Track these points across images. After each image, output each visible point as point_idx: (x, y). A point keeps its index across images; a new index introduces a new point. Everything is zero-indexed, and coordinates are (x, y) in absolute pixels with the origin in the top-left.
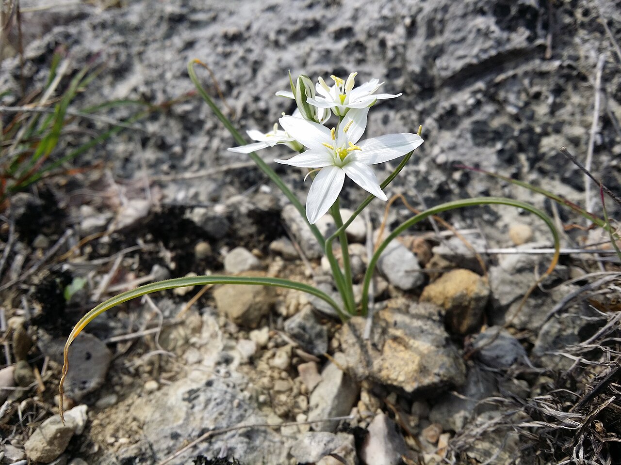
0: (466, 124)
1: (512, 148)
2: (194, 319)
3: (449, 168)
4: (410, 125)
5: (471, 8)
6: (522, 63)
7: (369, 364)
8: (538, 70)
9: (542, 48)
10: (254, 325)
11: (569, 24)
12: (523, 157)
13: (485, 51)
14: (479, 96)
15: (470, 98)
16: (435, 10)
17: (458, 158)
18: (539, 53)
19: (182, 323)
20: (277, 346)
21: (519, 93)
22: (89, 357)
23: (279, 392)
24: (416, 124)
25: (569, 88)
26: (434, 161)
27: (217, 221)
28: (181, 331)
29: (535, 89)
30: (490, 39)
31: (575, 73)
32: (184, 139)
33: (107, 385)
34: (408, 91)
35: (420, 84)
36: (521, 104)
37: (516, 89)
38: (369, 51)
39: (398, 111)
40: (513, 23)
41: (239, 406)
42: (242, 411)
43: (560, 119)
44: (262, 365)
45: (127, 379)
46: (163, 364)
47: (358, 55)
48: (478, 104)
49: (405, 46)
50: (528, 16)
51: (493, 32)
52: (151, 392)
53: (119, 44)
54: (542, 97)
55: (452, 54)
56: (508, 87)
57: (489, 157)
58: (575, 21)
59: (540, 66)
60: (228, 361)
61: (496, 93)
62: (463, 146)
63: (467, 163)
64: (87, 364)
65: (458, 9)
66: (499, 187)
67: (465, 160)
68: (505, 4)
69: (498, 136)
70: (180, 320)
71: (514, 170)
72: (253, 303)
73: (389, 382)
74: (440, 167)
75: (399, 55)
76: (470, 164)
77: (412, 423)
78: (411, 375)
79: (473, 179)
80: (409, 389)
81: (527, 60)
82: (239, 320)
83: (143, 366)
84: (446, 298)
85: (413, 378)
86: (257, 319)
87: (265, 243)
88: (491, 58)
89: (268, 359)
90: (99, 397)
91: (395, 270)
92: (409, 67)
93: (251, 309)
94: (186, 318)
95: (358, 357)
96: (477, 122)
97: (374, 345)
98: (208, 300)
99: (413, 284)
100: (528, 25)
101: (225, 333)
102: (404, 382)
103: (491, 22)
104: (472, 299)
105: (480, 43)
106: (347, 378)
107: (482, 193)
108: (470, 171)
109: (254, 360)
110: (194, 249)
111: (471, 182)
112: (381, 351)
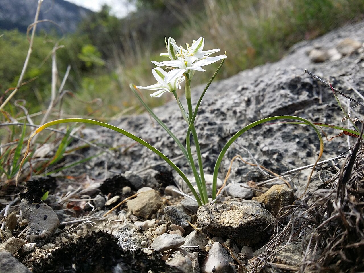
0: (279, 134)
1: (306, 141)
2: (113, 217)
3: (269, 153)
4: (249, 142)
5: (277, 87)
6: (307, 108)
7: (212, 217)
8: (316, 109)
9: (317, 100)
10: (147, 217)
12: (312, 146)
13: (286, 103)
16: (259, 92)
17: (275, 148)
18: (316, 103)
19: (106, 220)
24: (252, 140)
25: (335, 115)
26: (261, 150)
27: (137, 177)
28: (104, 224)
29: (316, 117)
30: (288, 97)
31: (336, 108)
32: (131, 164)
38: (228, 116)
39: (242, 137)
40: (300, 91)
44: (148, 232)
45: (65, 239)
47: (222, 117)
48: (284, 125)
49: (245, 110)
50: (307, 87)
51: (289, 95)
53: (109, 136)
54: (320, 120)
55: (269, 107)
57: (293, 147)
59: (316, 107)
62: (277, 143)
63: (280, 150)
64: (44, 221)
65: (271, 89)
66: (300, 159)
67: (279, 149)
68: (294, 84)
69: (297, 137)
70: (104, 218)
71: (308, 150)
72: (148, 203)
73: (224, 225)
74: (265, 153)
75: (243, 114)
76: (282, 150)
77: (241, 257)
78: (238, 219)
79: (285, 157)
80: (235, 226)
81: (310, 106)
82: (139, 213)
83: (76, 236)
84: (266, 197)
85: (239, 221)
86: (149, 213)
87: (162, 188)
88: (289, 105)
89: (152, 230)
90: (45, 244)
91: (236, 191)
92: (248, 117)
93: (147, 207)
94: (108, 217)
95: (205, 216)
96: (284, 132)
97: (216, 210)
98: (123, 208)
99: (246, 195)
100: (307, 90)
101: (129, 220)
102: (232, 223)
103: (288, 92)
104: (281, 194)
105: (283, 100)
106: (200, 235)
107: (290, 163)
108: (282, 153)
109: (143, 231)
110: (122, 191)
111: (284, 159)
112: (221, 213)
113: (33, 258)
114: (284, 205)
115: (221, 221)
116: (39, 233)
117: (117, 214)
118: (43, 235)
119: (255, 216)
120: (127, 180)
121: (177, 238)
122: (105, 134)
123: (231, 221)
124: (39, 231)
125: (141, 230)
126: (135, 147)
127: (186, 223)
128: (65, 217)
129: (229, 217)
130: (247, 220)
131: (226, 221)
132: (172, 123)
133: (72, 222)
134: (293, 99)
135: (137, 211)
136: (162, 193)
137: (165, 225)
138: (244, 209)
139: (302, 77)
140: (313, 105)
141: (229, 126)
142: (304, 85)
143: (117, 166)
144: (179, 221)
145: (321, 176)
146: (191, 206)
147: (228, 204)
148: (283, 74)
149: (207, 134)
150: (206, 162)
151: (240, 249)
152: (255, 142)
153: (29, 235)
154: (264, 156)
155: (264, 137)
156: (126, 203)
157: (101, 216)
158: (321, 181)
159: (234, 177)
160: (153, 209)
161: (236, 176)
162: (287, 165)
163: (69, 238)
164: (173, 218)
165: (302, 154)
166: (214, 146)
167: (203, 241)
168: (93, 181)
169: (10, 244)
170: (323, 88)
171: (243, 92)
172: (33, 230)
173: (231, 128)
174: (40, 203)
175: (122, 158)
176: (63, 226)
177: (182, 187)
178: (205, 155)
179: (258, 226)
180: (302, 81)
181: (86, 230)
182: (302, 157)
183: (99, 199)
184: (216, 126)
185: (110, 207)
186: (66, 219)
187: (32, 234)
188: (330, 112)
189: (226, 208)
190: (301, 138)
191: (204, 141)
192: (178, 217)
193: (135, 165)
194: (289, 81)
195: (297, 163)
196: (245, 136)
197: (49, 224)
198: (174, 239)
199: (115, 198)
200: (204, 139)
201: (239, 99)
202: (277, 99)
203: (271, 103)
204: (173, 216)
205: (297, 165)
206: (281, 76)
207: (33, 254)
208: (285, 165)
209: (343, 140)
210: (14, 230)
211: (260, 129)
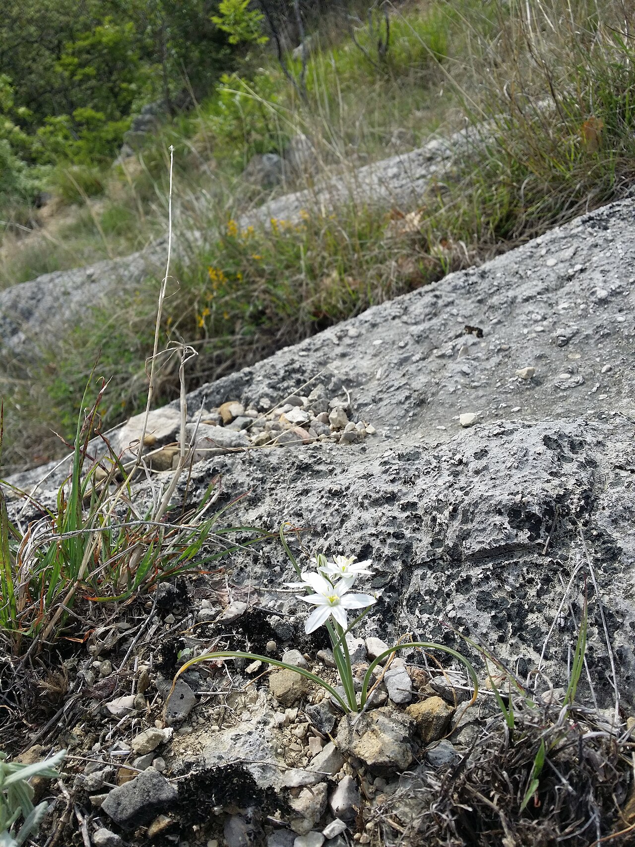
0: (475, 592)
1: (504, 616)
2: (252, 692)
3: (456, 622)
5: (493, 508)
6: (524, 556)
7: (350, 742)
8: (535, 562)
9: (540, 547)
10: (289, 705)
11: (571, 531)
12: (510, 625)
13: (496, 541)
14: (488, 573)
15: (481, 573)
16: (471, 504)
17: (464, 616)
18: (538, 550)
19: (245, 693)
20: (300, 722)
21: (517, 576)
22: (182, 698)
23: (292, 750)
24: (444, 584)
27: (286, 628)
28: (243, 698)
29: (530, 576)
30: (502, 533)
33: (188, 720)
36: (517, 585)
37: (516, 573)
38: (423, 523)
39: (434, 572)
40: (521, 525)
41: (263, 750)
42: (264, 754)
43: (544, 602)
44: (287, 732)
45: (201, 720)
46: (226, 717)
47: (415, 525)
48: (487, 579)
49: (447, 525)
50: (533, 522)
51: (505, 528)
52: (213, 731)
54: (534, 583)
55: (475, 538)
56: (510, 570)
57: (485, 621)
58: (576, 529)
59: (537, 559)
60: (265, 723)
61: (501, 573)
62: (469, 607)
63: (469, 621)
64: (181, 702)
66: (489, 643)
68: (517, 510)
69: (495, 606)
70: (244, 690)
71: (501, 632)
72: (292, 688)
73: (359, 756)
74: (451, 620)
75: (443, 531)
76: (472, 622)
77: (371, 790)
78: (373, 754)
79: (472, 634)
80: (369, 762)
81: (528, 554)
82: (280, 698)
83: (213, 714)
85: (374, 757)
86: (292, 700)
87: (314, 651)
88: (500, 547)
89: (292, 729)
90: (182, 728)
91: (394, 687)
92: (447, 541)
93: (290, 693)
94: (248, 690)
95: (345, 736)
96: (483, 591)
97: (358, 730)
98: (265, 680)
99: (402, 700)
100: (531, 528)
101: (269, 705)
102: (367, 757)
103: (505, 521)
104: (435, 716)
105: (494, 535)
106: (338, 752)
108: (471, 627)
109: (283, 727)
110: (266, 646)
111: (470, 637)
112: (360, 736)
113: (173, 753)
114: (436, 729)
115: (358, 749)
116: (177, 715)
117: (258, 690)
118: (179, 718)
119: (389, 757)
120: (273, 630)
123: (366, 755)
125: (280, 727)
128: (201, 685)
129: (366, 748)
130: (381, 760)
131: (362, 753)
133: (208, 693)
134: (508, 537)
135: (279, 696)
136: (313, 657)
137: (307, 724)
138: (384, 743)
139: (531, 500)
140: (532, 553)
141: (420, 545)
142: (530, 516)
144: (320, 727)
147: (374, 718)
149: (388, 554)
150: (377, 605)
151: (374, 778)
152: (446, 590)
153: (166, 719)
155: (457, 591)
156: (269, 673)
157: (240, 686)
160: (296, 696)
163: (205, 717)
165: (494, 636)
166: (393, 578)
172: (170, 713)
173: (421, 551)
176: (198, 697)
179: (390, 768)
180: (529, 509)
182: (492, 642)
184: (403, 541)
185: (251, 676)
186: (202, 688)
187: (170, 717)
188: (550, 574)
189: (369, 726)
190: (500, 608)
192: (320, 722)
194: (511, 503)
197: (186, 705)
198: (303, 778)
199: (257, 664)
202: (488, 530)
203: (478, 533)
204: (315, 719)
207: (172, 746)
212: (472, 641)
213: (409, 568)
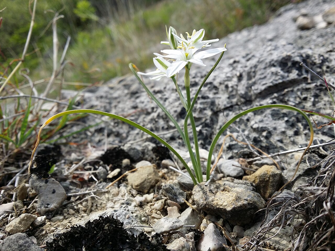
0: (268, 111)
1: (294, 120)
2: (115, 190)
3: (259, 130)
5: (268, 64)
6: (296, 86)
7: (207, 199)
8: (304, 88)
9: (306, 79)
10: (146, 191)
11: (320, 72)
12: (300, 125)
13: (276, 80)
14: (275, 100)
15: (270, 100)
16: (251, 68)
17: (265, 126)
18: (305, 81)
19: (108, 192)
20: (158, 200)
21: (295, 98)
22: (54, 192)
23: (154, 218)
25: (322, 94)
26: (252, 127)
27: (135, 150)
28: (107, 195)
29: (304, 96)
30: (278, 75)
31: (324, 88)
32: (128, 132)
34: (239, 103)
35: (244, 98)
36: (297, 102)
37: (294, 96)
38: (220, 90)
39: (234, 112)
40: (290, 69)
41: (129, 218)
42: (130, 221)
43: (319, 107)
44: (147, 207)
46: (93, 209)
47: (214, 91)
48: (274, 103)
49: (237, 86)
50: (297, 66)
51: (279, 73)
52: (82, 217)
53: (107, 103)
54: (308, 99)
55: (260, 84)
56: (289, 95)
57: (281, 125)
58: (323, 71)
59: (305, 86)
60: (128, 204)
61: (283, 98)
62: (267, 120)
63: (269, 128)
64: (52, 196)
65: (262, 66)
66: (288, 137)
67: (269, 126)
68: (285, 62)
69: (285, 115)
70: (107, 190)
71: (295, 129)
72: (147, 179)
73: (218, 207)
74: (256, 130)
75: (235, 89)
76: (271, 128)
77: (233, 236)
78: (231, 202)
79: (273, 135)
80: (229, 209)
81: (299, 85)
82: (138, 187)
83: (82, 208)
84: (256, 177)
85: (232, 204)
86: (148, 187)
87: (159, 162)
88: (279, 83)
89: (151, 205)
90: (54, 217)
91: (228, 169)
92: (239, 92)
93: (146, 182)
94: (111, 190)
95: (201, 196)
96: (274, 110)
97: (211, 191)
98: (124, 181)
99: (238, 174)
100: (297, 69)
101: (129, 194)
102: (226, 205)
103: (278, 69)
104: (271, 175)
105: (274, 78)
106: (195, 213)
107: (279, 141)
108: (272, 131)
109: (143, 205)
110: (122, 163)
111: (272, 136)
112: (215, 194)
113: (44, 232)
114: (273, 186)
115: (215, 202)
116: (49, 206)
117: (119, 187)
118: (52, 208)
119: (247, 200)
120: (127, 153)
121: (176, 222)
122: (103, 100)
123: (225, 204)
124: (48, 204)
125: (141, 205)
126: (132, 116)
127: (182, 199)
128: (71, 189)
129: (223, 200)
130: (239, 204)
131: (220, 203)
132: (167, 94)
133: (77, 194)
134: (283, 77)
135: (137, 186)
136: (159, 166)
137: (163, 200)
138: (237, 193)
139: (292, 55)
140: (302, 83)
141: (221, 100)
142: (295, 64)
143: (116, 134)
144: (176, 198)
145: (308, 160)
146: (187, 183)
147: (221, 184)
148: (274, 50)
149: (200, 108)
150: (199, 135)
151: (232, 227)
152: (245, 118)
153: (39, 209)
154: (253, 132)
155: (255, 114)
156: (126, 176)
157: (104, 188)
158: (308, 164)
159: (225, 152)
160: (151, 184)
161: (227, 151)
162: (275, 143)
163: (75, 209)
164: (170, 195)
165: (290, 132)
166: (206, 120)
167: (198, 218)
168: (94, 149)
169: (23, 220)
170: (312, 66)
171: (235, 65)
172: (42, 204)
173: (222, 102)
174: (49, 178)
175: (120, 126)
176: (69, 198)
177: (177, 161)
178: (198, 129)
179: (249, 209)
180: (292, 60)
181: (91, 202)
182: (290, 136)
183: (101, 170)
184: (209, 100)
185: (112, 180)
186: (72, 191)
187: (43, 207)
188: (317, 92)
189: (219, 188)
190: (289, 116)
191: (198, 115)
192: (175, 195)
193: (132, 134)
194: (280, 59)
195: (285, 141)
196: (236, 110)
197: (58, 198)
198: (173, 223)
199: (117, 171)
200: (197, 113)
201: (231, 73)
202: (268, 76)
203: (261, 80)
204: (171, 193)
205: (284, 143)
206: (272, 52)
207: (44, 227)
208: (273, 142)
209: (329, 120)
210: (25, 200)
211: (250, 104)
212: (274, 139)
213: (216, 114)
